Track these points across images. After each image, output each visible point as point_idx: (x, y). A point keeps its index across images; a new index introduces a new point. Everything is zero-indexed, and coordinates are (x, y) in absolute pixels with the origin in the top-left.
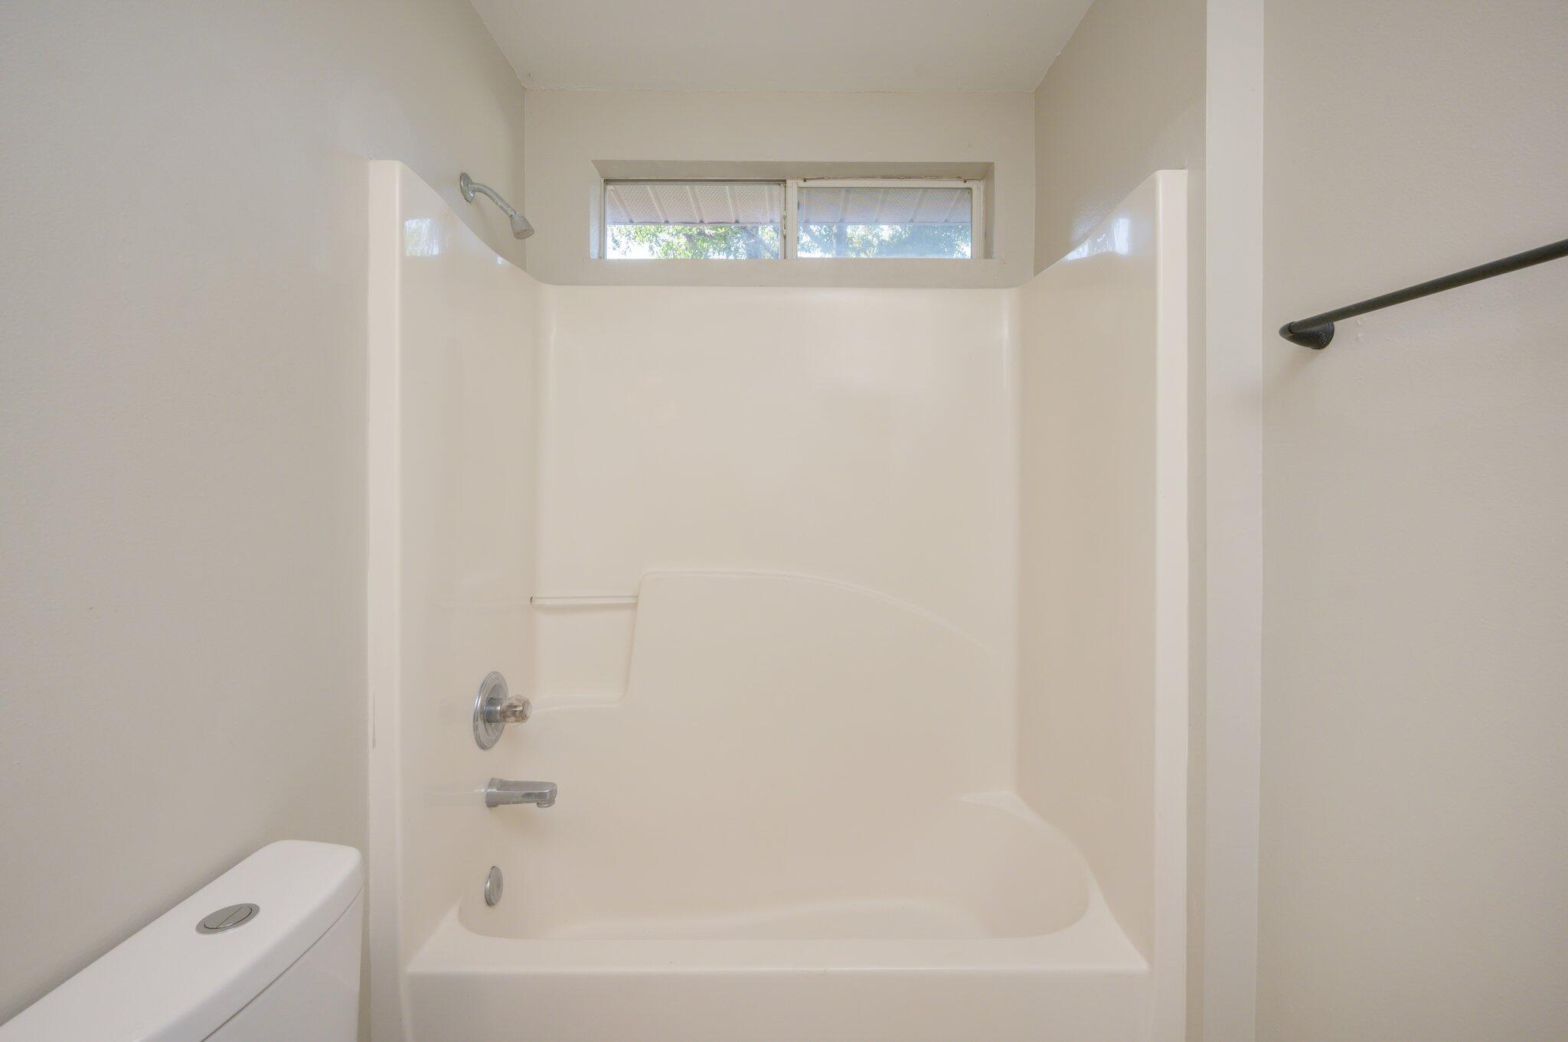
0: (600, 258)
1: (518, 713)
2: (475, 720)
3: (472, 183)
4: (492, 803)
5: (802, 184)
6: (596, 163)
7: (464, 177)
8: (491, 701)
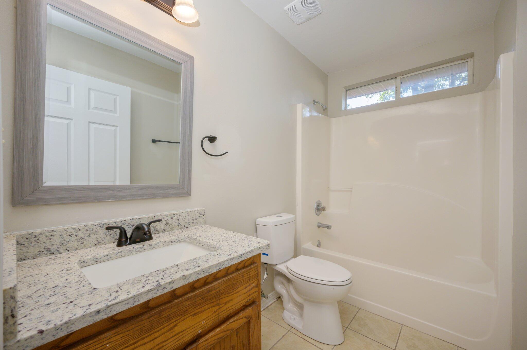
0: (345, 109)
1: (324, 209)
2: (315, 209)
3: (315, 101)
4: (319, 227)
5: (402, 77)
6: (344, 87)
7: (314, 101)
8: (318, 206)
